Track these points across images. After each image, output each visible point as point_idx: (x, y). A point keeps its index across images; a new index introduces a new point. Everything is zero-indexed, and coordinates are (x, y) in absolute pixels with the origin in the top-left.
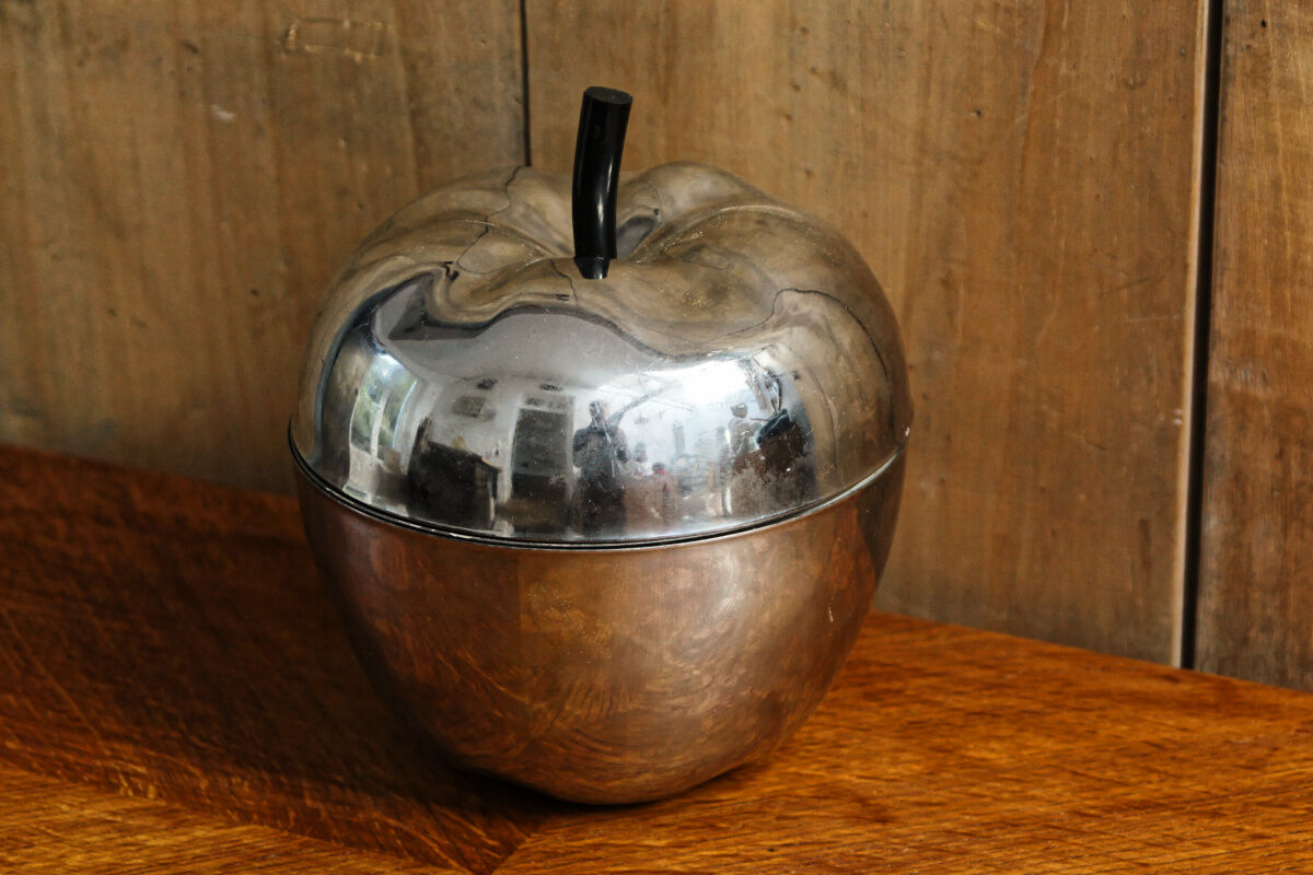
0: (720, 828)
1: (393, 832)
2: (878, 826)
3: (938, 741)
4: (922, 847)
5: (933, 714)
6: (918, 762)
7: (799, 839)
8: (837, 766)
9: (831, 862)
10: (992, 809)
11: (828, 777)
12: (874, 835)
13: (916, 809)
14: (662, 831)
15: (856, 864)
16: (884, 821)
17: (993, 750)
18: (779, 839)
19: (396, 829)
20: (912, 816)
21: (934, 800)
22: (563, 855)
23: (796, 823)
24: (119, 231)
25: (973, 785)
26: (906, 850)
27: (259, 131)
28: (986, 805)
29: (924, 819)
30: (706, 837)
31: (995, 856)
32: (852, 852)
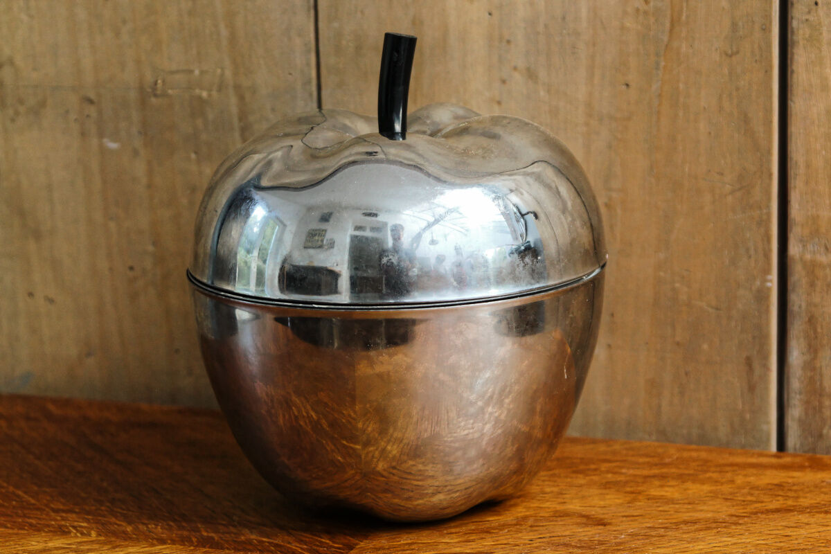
0: (493, 533)
1: (267, 544)
2: (602, 527)
3: (628, 489)
4: (632, 535)
5: (622, 478)
6: (618, 499)
7: (548, 535)
8: (565, 503)
9: (573, 544)
10: (675, 516)
11: (560, 507)
12: (600, 531)
13: (624, 519)
14: (454, 536)
15: (591, 544)
16: (604, 525)
17: (667, 492)
18: (534, 536)
19: (268, 542)
20: (622, 522)
21: (635, 514)
22: (388, 549)
23: (544, 528)
24: (37, 235)
25: (659, 507)
26: (623, 536)
27: (136, 153)
28: (670, 515)
29: (630, 523)
30: (483, 536)
31: (684, 536)
32: (586, 539)
